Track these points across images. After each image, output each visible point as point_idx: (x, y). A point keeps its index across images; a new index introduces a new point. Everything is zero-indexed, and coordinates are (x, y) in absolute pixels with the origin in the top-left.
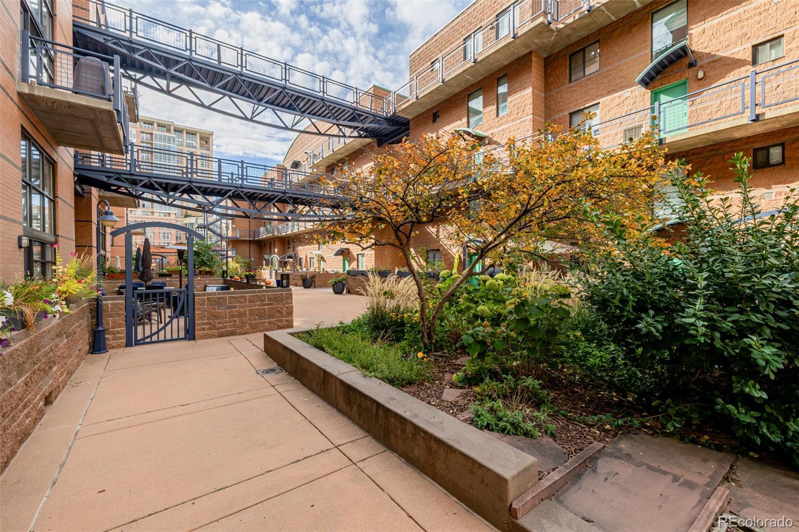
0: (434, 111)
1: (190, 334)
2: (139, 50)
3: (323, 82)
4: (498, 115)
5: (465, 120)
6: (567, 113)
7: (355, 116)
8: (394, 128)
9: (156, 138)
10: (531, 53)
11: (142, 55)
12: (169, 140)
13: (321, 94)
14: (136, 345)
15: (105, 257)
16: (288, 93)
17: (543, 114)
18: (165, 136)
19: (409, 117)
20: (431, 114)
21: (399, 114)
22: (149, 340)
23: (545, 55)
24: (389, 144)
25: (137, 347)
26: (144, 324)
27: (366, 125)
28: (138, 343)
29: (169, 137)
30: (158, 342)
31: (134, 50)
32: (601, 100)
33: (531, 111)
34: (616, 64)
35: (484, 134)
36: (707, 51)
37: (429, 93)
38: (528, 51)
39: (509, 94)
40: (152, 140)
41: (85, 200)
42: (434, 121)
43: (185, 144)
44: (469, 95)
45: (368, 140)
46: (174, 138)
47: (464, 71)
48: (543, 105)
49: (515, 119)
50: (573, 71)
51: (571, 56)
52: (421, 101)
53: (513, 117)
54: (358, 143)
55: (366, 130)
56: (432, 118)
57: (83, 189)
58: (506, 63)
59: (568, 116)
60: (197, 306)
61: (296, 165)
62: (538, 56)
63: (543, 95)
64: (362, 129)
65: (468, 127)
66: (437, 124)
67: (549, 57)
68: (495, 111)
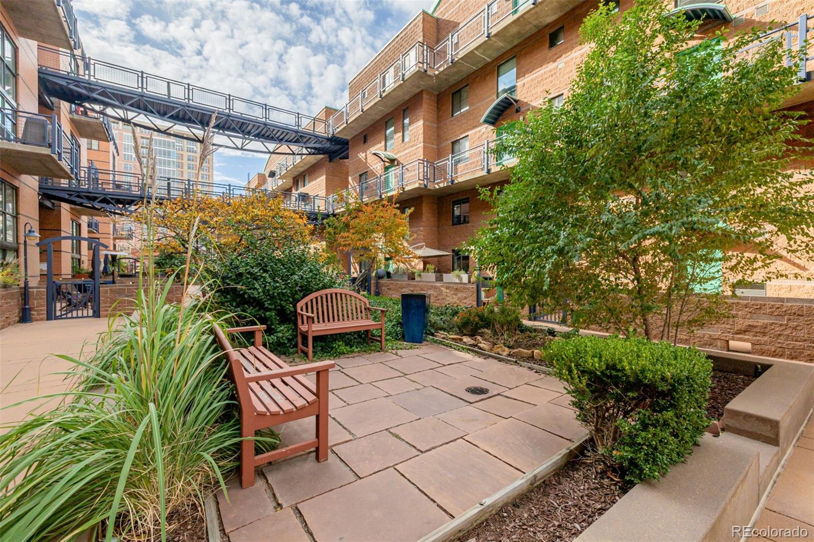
0: (364, 134)
1: (97, 314)
2: (97, 90)
3: (266, 109)
4: (403, 141)
5: (383, 143)
6: (449, 142)
7: (299, 138)
8: (338, 147)
9: (156, 143)
10: (422, 91)
11: (99, 94)
12: (169, 146)
13: (264, 120)
14: (55, 319)
15: (79, 260)
16: (233, 121)
17: (435, 142)
18: (165, 141)
19: (348, 138)
20: (362, 136)
21: (338, 136)
22: (65, 316)
23: (436, 93)
24: (341, 158)
25: (55, 321)
26: (77, 310)
27: (312, 145)
28: (56, 318)
29: (169, 142)
30: (72, 318)
31: (92, 90)
32: (469, 133)
33: (422, 140)
34: (478, 105)
35: (395, 157)
36: (525, 100)
37: (355, 119)
38: (420, 90)
39: (410, 124)
40: (151, 144)
41: (55, 213)
42: (365, 142)
43: (186, 149)
44: (386, 122)
45: (321, 156)
46: (174, 143)
47: (375, 104)
48: (436, 134)
49: (414, 145)
50: (454, 108)
51: (453, 94)
52: (351, 125)
53: (411, 144)
54: (313, 159)
55: (315, 148)
56: (363, 139)
57: (53, 204)
58: (407, 98)
59: (451, 145)
60: (101, 295)
61: (272, 174)
62: (429, 93)
63: (435, 125)
64: (311, 148)
65: (386, 150)
66: (366, 145)
67: (440, 94)
68: (401, 138)
